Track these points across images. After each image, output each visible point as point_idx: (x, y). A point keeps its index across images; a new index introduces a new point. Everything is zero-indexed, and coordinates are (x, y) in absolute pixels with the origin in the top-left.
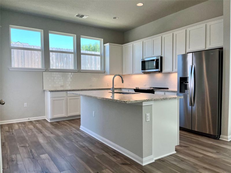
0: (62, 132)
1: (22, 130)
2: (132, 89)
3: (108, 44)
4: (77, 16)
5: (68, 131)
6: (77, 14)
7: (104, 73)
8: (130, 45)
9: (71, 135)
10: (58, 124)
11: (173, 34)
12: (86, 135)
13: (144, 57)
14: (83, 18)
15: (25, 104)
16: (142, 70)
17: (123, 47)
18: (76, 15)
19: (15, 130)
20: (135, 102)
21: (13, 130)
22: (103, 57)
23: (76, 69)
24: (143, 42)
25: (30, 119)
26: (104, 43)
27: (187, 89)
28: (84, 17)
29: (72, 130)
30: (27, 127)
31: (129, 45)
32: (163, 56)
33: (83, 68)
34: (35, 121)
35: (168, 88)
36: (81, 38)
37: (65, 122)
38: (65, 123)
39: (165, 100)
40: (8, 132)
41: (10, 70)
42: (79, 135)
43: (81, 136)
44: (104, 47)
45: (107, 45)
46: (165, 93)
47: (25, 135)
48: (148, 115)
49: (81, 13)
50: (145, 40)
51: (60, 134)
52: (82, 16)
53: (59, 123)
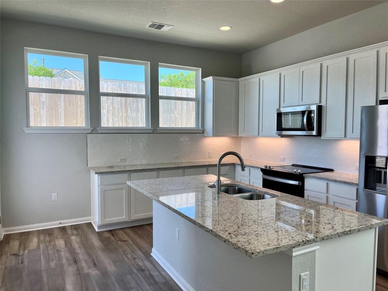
0: (115, 262)
1: (42, 253)
2: (258, 168)
3: (211, 78)
4: (150, 26)
5: (128, 261)
6: (151, 23)
7: (203, 132)
8: (254, 79)
9: (131, 273)
10: (112, 238)
11: (347, 59)
12: (161, 274)
13: (282, 105)
14: (161, 30)
15: (54, 195)
16: (277, 130)
17: (240, 83)
18: (148, 26)
19: (30, 251)
20: (275, 251)
21: (26, 251)
22: (200, 102)
23: (150, 128)
24: (280, 74)
25: (63, 224)
26: (203, 77)
27: (380, 182)
28: (165, 29)
29: (136, 256)
30: (53, 243)
31: (251, 80)
32: (323, 104)
33: (163, 124)
34: (71, 226)
35: (332, 170)
36: (159, 68)
37: (125, 233)
38: (124, 235)
39: (347, 236)
40: (14, 257)
41: (26, 132)
42: (147, 273)
43: (150, 278)
44: (203, 82)
45: (209, 80)
46: (327, 183)
47: (43, 269)
48: (305, 275)
49: (159, 21)
50: (284, 71)
51: (111, 268)
52: (160, 27)
53: (113, 236)
